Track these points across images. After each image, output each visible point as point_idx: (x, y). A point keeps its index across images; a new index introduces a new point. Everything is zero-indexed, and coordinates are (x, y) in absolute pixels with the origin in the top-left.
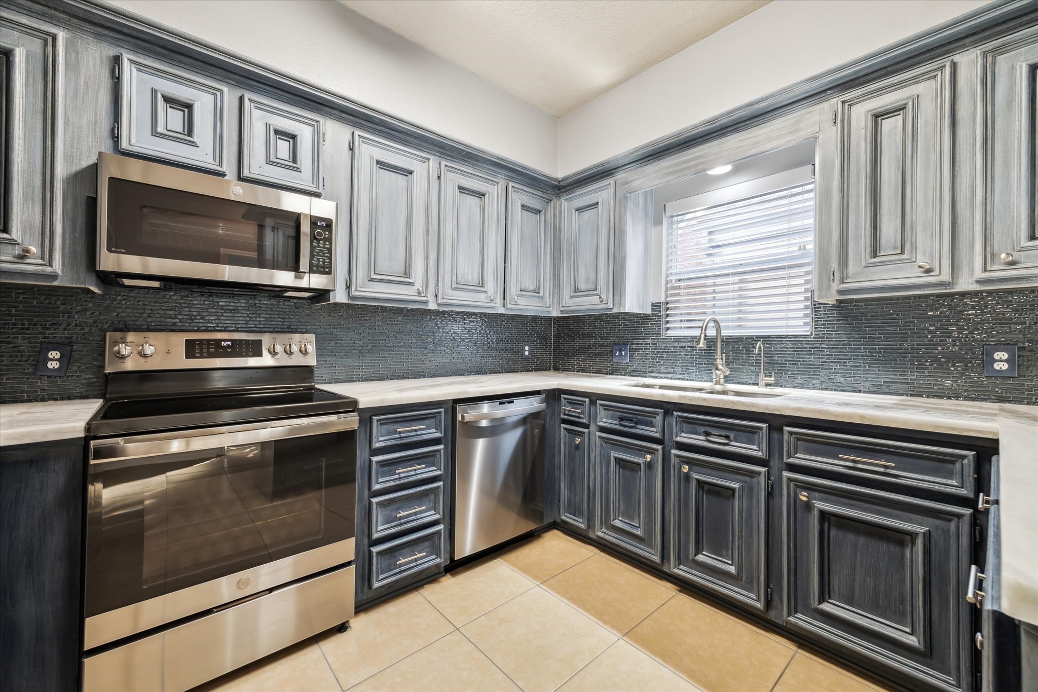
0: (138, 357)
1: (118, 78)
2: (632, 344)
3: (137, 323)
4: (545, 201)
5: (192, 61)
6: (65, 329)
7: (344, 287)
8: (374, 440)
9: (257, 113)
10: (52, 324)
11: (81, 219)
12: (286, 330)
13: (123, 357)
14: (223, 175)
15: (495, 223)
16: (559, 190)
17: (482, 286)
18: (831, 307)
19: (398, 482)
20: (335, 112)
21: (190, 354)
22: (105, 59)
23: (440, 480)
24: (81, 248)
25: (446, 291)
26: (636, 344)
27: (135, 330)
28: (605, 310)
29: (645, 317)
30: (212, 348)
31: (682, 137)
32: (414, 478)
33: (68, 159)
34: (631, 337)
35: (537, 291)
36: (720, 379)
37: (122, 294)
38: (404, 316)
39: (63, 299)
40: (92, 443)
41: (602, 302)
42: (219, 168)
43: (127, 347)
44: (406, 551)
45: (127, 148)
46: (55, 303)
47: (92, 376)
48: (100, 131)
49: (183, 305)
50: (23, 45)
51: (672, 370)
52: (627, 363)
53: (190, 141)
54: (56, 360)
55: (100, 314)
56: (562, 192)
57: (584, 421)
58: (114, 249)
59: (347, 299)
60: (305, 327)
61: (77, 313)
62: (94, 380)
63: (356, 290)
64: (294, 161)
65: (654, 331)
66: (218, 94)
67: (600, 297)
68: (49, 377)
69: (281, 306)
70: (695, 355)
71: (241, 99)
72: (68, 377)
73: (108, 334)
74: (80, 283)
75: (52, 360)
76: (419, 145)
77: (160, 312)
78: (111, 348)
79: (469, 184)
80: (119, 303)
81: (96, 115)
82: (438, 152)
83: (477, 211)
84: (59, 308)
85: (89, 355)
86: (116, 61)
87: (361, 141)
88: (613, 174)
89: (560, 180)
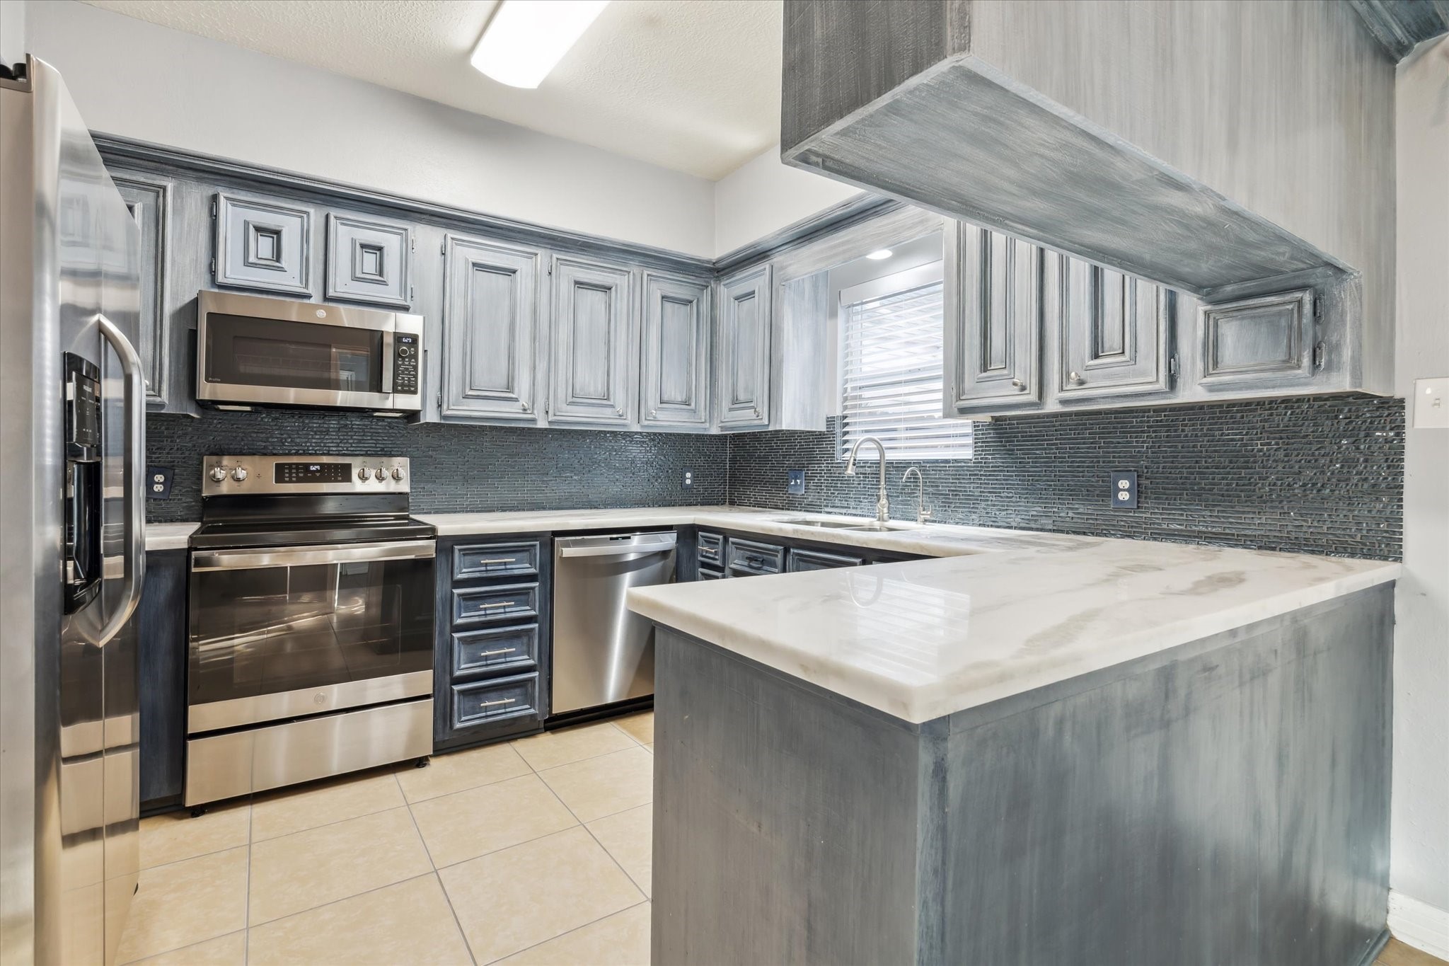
0: (232, 481)
1: (216, 216)
2: (807, 470)
3: (231, 446)
4: (698, 288)
5: (281, 189)
6: (168, 453)
7: (435, 405)
8: (456, 571)
9: (342, 229)
10: (158, 449)
11: (184, 350)
12: (380, 453)
13: (218, 481)
14: (309, 297)
15: (624, 321)
16: (718, 272)
17: (608, 399)
18: (989, 425)
19: (483, 619)
20: (425, 216)
21: (279, 479)
22: (205, 200)
23: (536, 622)
24: (183, 379)
25: (559, 406)
26: (811, 470)
27: (229, 454)
28: (759, 427)
29: (820, 435)
30: (301, 473)
31: (823, 219)
32: (502, 616)
33: (175, 297)
34: (807, 460)
35: (687, 403)
36: (883, 514)
37: (218, 417)
38: (519, 435)
39: (167, 425)
40: (194, 554)
41: (758, 416)
42: (305, 291)
43: (222, 471)
44: (493, 695)
45: (222, 281)
46: (160, 429)
47: (192, 500)
48: (201, 268)
49: (274, 428)
50: (140, 201)
51: (845, 504)
52: (803, 495)
53: (278, 267)
54: (161, 483)
55: (198, 438)
56: (722, 275)
57: (718, 563)
58: (210, 379)
59: (439, 418)
60: (400, 449)
61: (179, 437)
62: (193, 504)
63: (448, 409)
64: (381, 274)
65: (829, 454)
66: (305, 216)
67: (755, 411)
68: (155, 500)
69: (373, 427)
70: (867, 484)
71: (327, 217)
72: (170, 500)
73: (205, 458)
74: (183, 411)
75: (158, 483)
76: (524, 239)
77: (252, 435)
78: (208, 472)
79: (589, 277)
80: (215, 427)
81: (197, 252)
82: (548, 244)
83: (602, 308)
84: (163, 432)
85: (189, 479)
86: (215, 198)
87: (454, 244)
88: (768, 256)
89: (714, 261)
